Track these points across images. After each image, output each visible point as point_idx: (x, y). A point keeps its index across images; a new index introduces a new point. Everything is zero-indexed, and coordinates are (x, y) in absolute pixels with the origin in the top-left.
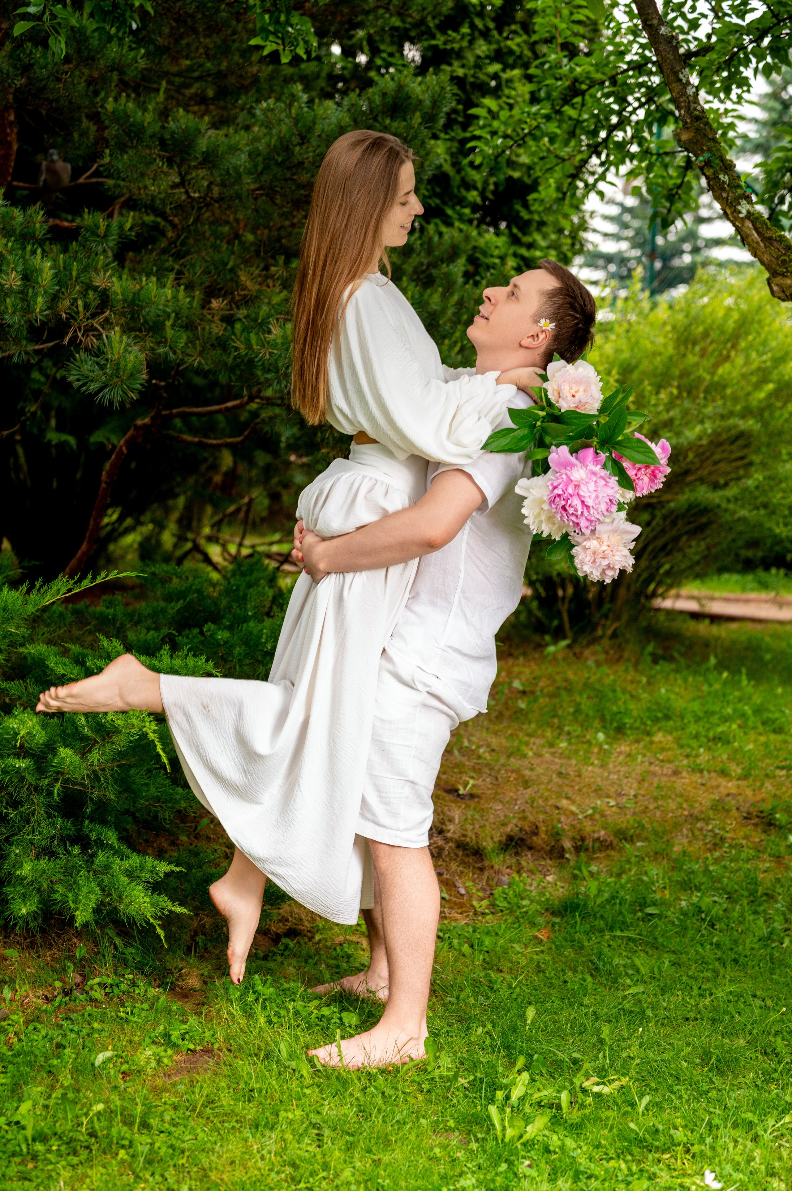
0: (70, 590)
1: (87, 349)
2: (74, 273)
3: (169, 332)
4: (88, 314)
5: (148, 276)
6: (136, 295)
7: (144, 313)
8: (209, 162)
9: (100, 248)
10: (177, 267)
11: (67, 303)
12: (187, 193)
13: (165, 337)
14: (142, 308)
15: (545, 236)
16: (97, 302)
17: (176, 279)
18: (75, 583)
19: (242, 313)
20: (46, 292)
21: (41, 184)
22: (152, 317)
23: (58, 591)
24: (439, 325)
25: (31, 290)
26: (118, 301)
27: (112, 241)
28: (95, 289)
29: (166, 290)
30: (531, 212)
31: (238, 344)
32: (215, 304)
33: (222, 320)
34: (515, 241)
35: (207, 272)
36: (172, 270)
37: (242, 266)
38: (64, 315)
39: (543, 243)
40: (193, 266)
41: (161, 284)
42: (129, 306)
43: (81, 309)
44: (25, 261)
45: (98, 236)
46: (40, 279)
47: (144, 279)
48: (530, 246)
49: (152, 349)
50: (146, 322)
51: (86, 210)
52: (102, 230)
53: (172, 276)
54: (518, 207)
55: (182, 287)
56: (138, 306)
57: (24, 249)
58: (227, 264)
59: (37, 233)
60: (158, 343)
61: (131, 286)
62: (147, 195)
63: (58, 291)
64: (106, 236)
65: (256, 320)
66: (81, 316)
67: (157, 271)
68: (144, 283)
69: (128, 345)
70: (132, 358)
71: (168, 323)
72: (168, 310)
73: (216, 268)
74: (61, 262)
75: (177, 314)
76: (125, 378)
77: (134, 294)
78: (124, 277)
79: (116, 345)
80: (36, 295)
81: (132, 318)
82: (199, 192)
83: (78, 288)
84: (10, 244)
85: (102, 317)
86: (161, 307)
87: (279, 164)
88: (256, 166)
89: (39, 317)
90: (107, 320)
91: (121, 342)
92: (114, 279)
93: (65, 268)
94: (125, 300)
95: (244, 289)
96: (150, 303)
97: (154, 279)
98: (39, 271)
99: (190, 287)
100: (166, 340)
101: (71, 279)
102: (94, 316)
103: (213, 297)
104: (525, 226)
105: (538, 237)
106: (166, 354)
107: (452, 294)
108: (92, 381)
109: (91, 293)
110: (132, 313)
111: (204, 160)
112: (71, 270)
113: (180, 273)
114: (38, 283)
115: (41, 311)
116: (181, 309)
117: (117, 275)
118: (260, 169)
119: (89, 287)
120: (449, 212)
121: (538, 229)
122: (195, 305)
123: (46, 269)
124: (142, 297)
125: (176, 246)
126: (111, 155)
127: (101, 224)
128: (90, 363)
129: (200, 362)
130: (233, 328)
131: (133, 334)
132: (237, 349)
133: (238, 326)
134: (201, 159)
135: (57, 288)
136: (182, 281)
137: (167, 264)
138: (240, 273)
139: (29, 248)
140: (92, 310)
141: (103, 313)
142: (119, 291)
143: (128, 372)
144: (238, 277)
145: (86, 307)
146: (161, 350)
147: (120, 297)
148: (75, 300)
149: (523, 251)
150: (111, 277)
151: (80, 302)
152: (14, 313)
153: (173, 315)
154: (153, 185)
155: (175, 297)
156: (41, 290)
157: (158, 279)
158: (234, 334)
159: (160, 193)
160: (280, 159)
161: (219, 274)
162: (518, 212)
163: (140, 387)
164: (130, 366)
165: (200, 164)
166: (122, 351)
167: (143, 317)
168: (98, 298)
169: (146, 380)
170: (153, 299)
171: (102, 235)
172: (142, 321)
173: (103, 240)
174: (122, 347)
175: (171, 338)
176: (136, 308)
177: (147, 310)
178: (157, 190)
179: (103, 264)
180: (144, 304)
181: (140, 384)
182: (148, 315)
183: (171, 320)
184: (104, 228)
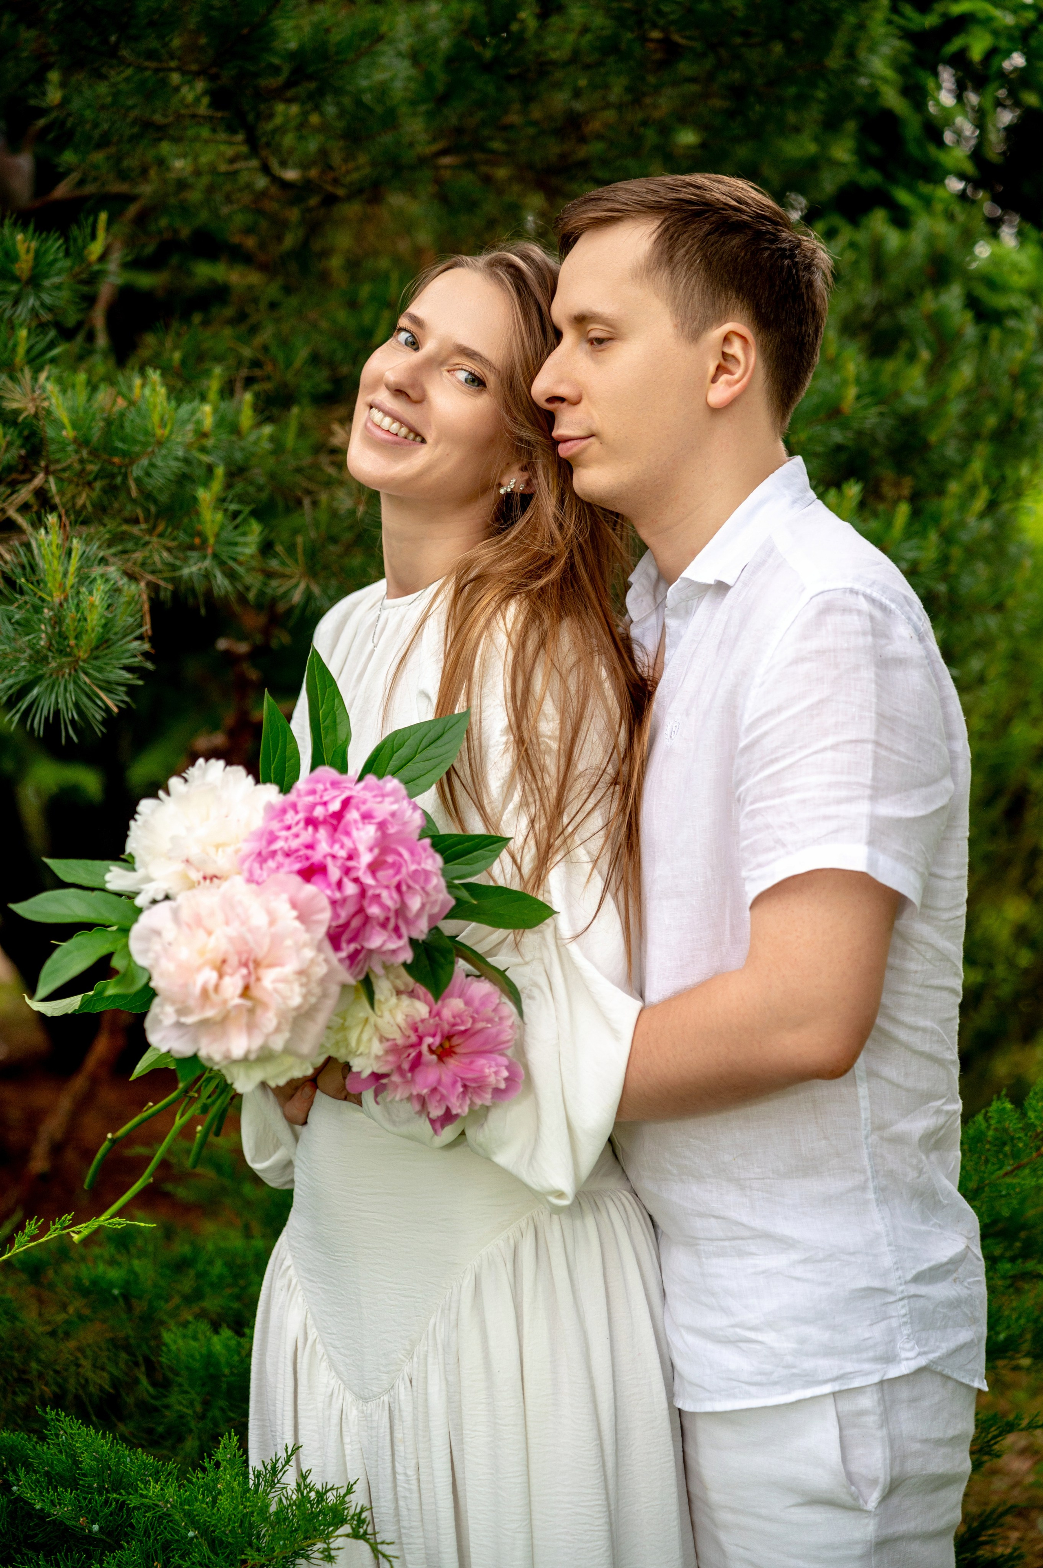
3: (210, 519)
5: (145, 372)
6: (115, 425)
7: (136, 471)
8: (310, 78)
9: (21, 310)
12: (267, 169)
13: (200, 534)
14: (131, 459)
16: (15, 452)
22: (158, 478)
24: (926, 446)
26: (66, 443)
27: (56, 294)
28: (11, 420)
29: (198, 405)
41: (183, 393)
42: (94, 454)
45: (15, 279)
47: (138, 382)
49: (166, 569)
50: (144, 492)
52: (24, 265)
53: (219, 372)
55: (248, 398)
56: (124, 454)
60: (182, 551)
61: (101, 403)
62: (163, 180)
64: (34, 279)
67: (183, 362)
68: (135, 391)
69: (86, 561)
70: (97, 597)
71: (205, 496)
72: (207, 458)
75: (231, 466)
76: (83, 655)
77: (109, 423)
78: (80, 378)
79: (52, 566)
81: (110, 486)
82: (298, 167)
85: (26, 491)
86: (185, 452)
87: (487, 68)
88: (429, 79)
91: (68, 550)
92: (51, 388)
94: (82, 442)
96: (150, 442)
97: (156, 377)
100: (204, 541)
106: (207, 576)
107: (954, 366)
110: (108, 474)
111: (294, 72)
116: (243, 454)
118: (440, 86)
120: (903, 197)
124: (129, 430)
126: (63, 85)
127: (21, 248)
131: (103, 532)
134: (286, 71)
141: (29, 478)
142: (65, 418)
143: (91, 637)
146: (190, 569)
147: (68, 433)
153: (221, 472)
154: (179, 155)
155: (226, 425)
159: (197, 173)
160: (488, 54)
163: (128, 675)
164: (94, 619)
165: (289, 84)
166: (71, 580)
167: (138, 481)
168: (18, 442)
169: (146, 655)
170: (159, 432)
171: (25, 275)
172: (134, 493)
173: (30, 289)
174: (72, 569)
175: (217, 535)
176: (116, 460)
177: (145, 462)
178: (189, 169)
179: (29, 351)
180: (137, 449)
181: (128, 669)
182: (148, 475)
183: (217, 485)
184: (31, 255)
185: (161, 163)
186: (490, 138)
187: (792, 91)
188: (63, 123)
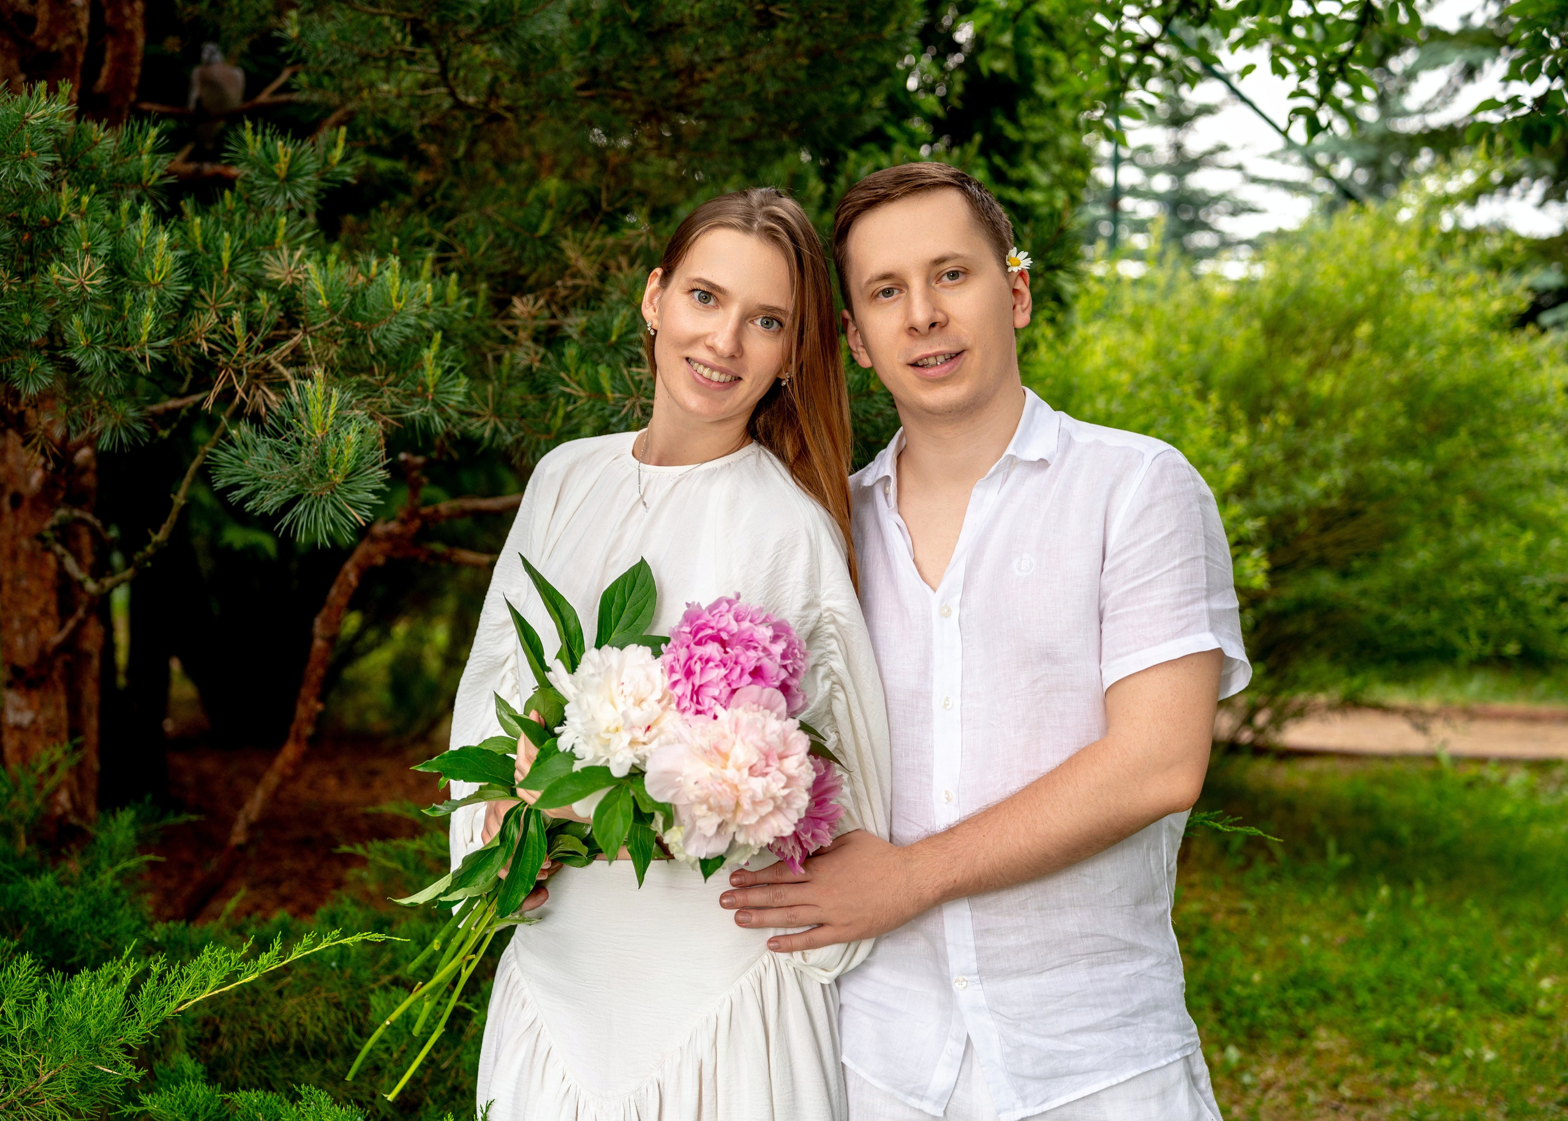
0: (231, 978)
1: (256, 419)
2: (226, 256)
3: (431, 373)
4: (256, 341)
5: (382, 256)
6: (358, 295)
7: (376, 335)
8: (496, 27)
9: (280, 201)
10: (439, 236)
11: (211, 319)
12: (452, 94)
13: (423, 384)
14: (371, 324)
15: (1043, 166)
16: (277, 314)
17: (438, 260)
18: (245, 959)
19: (575, 323)
20: (161, 299)
21: (192, 105)
22: (392, 341)
23: (205, 979)
25: (128, 296)
26: (322, 310)
27: (306, 189)
28: (272, 288)
29: (420, 283)
30: (1020, 128)
31: (574, 389)
32: (521, 307)
33: (536, 340)
34: (998, 177)
35: (499, 243)
36: (429, 244)
37: (569, 230)
38: (205, 346)
39: (1043, 179)
40: (471, 233)
41: (410, 272)
42: (342, 319)
43: (239, 332)
44: (116, 232)
45: (274, 176)
46: (147, 271)
47: (374, 262)
48: (1024, 185)
49: (396, 410)
50: (380, 350)
51: (248, 124)
52: (281, 167)
53: (431, 254)
54: (1000, 121)
55: (454, 276)
56: (363, 321)
57: (114, 208)
58: (536, 228)
59: (145, 175)
60: (409, 397)
61: (348, 279)
62: (374, 100)
63: (190, 296)
64: (290, 178)
65: (605, 337)
66: (241, 345)
67: (400, 246)
68: (374, 270)
69: (344, 406)
70: (352, 435)
71: (427, 355)
72: (427, 325)
73: (517, 236)
74: (197, 232)
75: (445, 332)
76: (338, 479)
77: (354, 294)
78: (332, 259)
79: (316, 409)
80: (139, 305)
81: (352, 344)
82: (476, 94)
83: (234, 285)
84: (85, 199)
85: (286, 347)
86: (412, 320)
87: (633, 26)
88: (585, 36)
89: (149, 353)
90: (296, 351)
91: (328, 397)
92: (310, 265)
93: (206, 247)
94: (333, 309)
95: (574, 276)
96: (387, 311)
97: (394, 261)
98: (147, 253)
99: (469, 275)
100: (425, 389)
101: (220, 268)
102: (269, 344)
103: (514, 293)
104: (1012, 151)
105: (1033, 170)
106: (427, 419)
108: (267, 487)
109: (262, 295)
110: (352, 335)
111: (485, 22)
112: (218, 249)
113: (445, 247)
114: (144, 279)
115: (154, 337)
116: (452, 320)
117: (317, 256)
118: (594, 38)
119: (256, 283)
121: (1034, 158)
122: (479, 309)
123: (161, 249)
124: (370, 300)
125: (434, 201)
126: (301, 23)
127: (281, 152)
128: (263, 450)
129: (496, 431)
130: (561, 355)
131: (354, 380)
132: (569, 398)
133: (571, 352)
134: (479, 21)
135: (188, 288)
136: (451, 265)
137: (420, 233)
138: (565, 244)
139: (125, 205)
140: (264, 332)
141: (288, 337)
142: (320, 289)
143: (346, 466)
144: (561, 251)
145: (251, 326)
146: (415, 412)
147: (323, 302)
148: (228, 312)
149: (1013, 194)
150: (301, 261)
151: (237, 317)
152: (91, 346)
153: (438, 336)
154: (386, 80)
155: (439, 297)
156: (151, 295)
157: (403, 262)
158: (566, 369)
159: (399, 96)
160: (635, 15)
161: (523, 248)
162: (1000, 129)
163: (372, 497)
164: (349, 453)
165: (479, 31)
166: (330, 420)
167: (375, 342)
168: (279, 307)
169: (385, 481)
170: (395, 304)
171: (283, 174)
172: (372, 351)
173: (286, 185)
174: (331, 412)
175: (435, 386)
176: (358, 324)
177: (382, 327)
178: (395, 91)
179: (286, 234)
180: (375, 316)
181: (374, 492)
182: (385, 337)
183: (435, 347)
184: (287, 159)
185: (372, 85)
186: (621, 79)
187: (858, 55)
188: (300, 52)
